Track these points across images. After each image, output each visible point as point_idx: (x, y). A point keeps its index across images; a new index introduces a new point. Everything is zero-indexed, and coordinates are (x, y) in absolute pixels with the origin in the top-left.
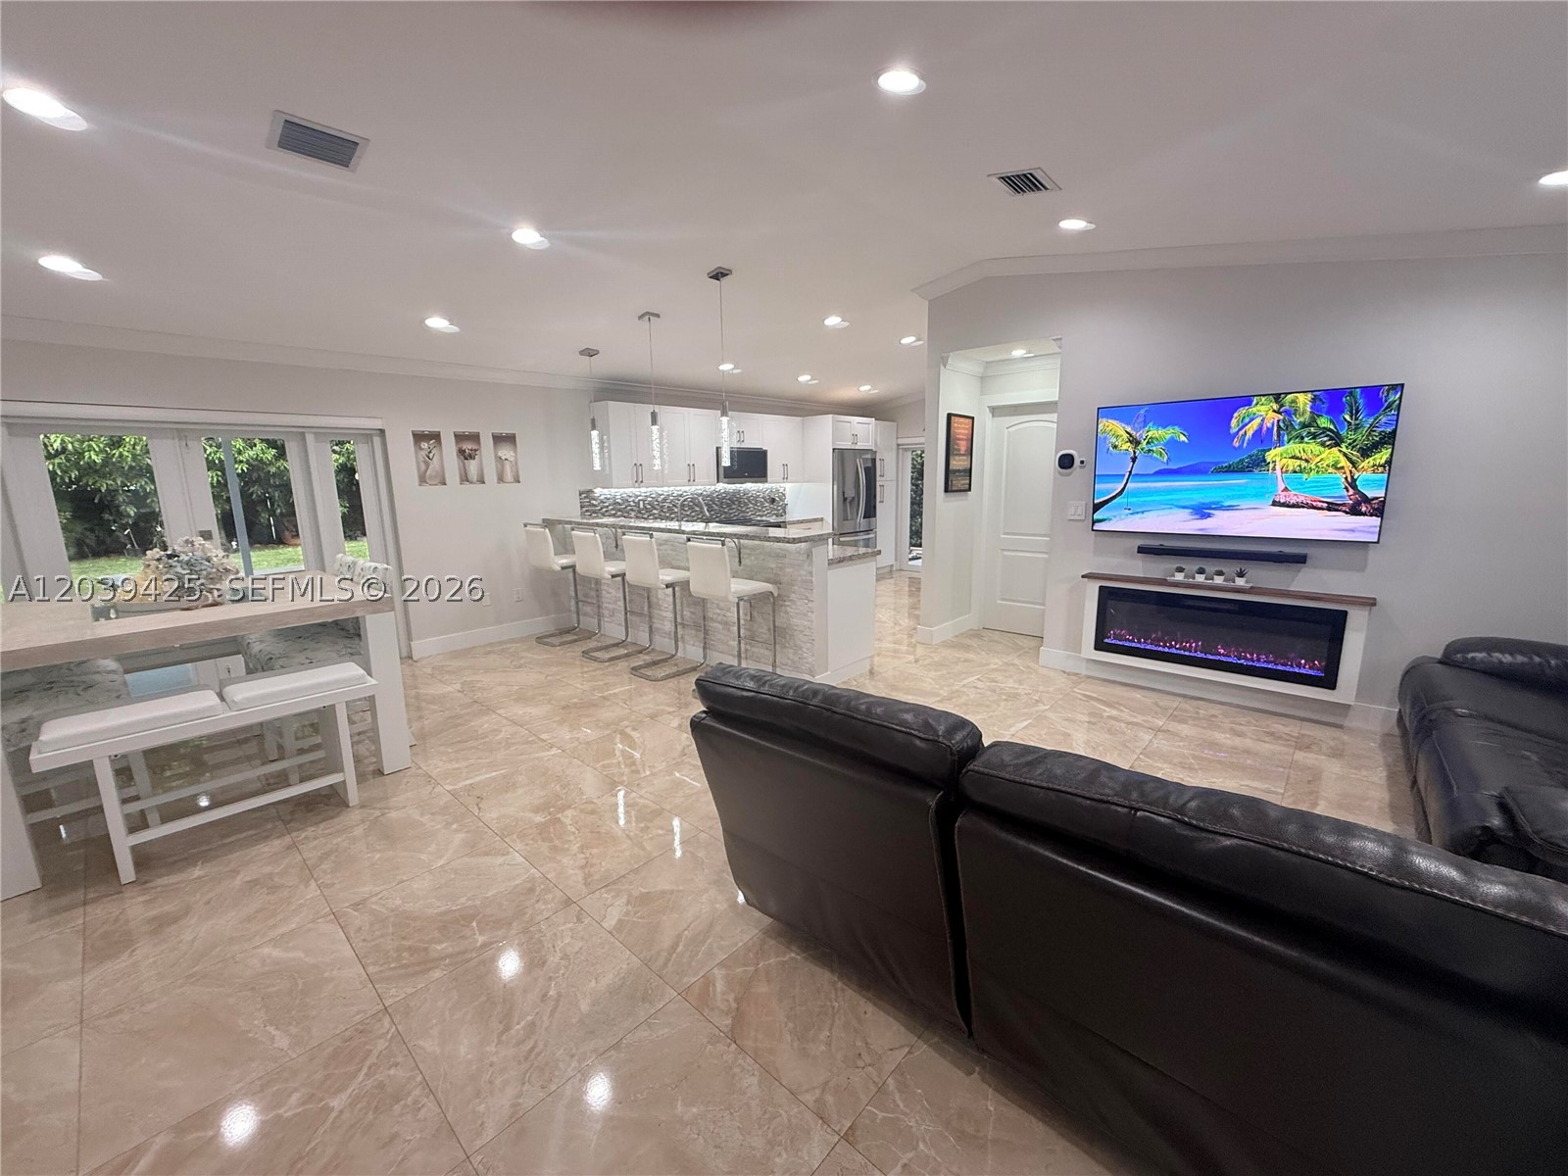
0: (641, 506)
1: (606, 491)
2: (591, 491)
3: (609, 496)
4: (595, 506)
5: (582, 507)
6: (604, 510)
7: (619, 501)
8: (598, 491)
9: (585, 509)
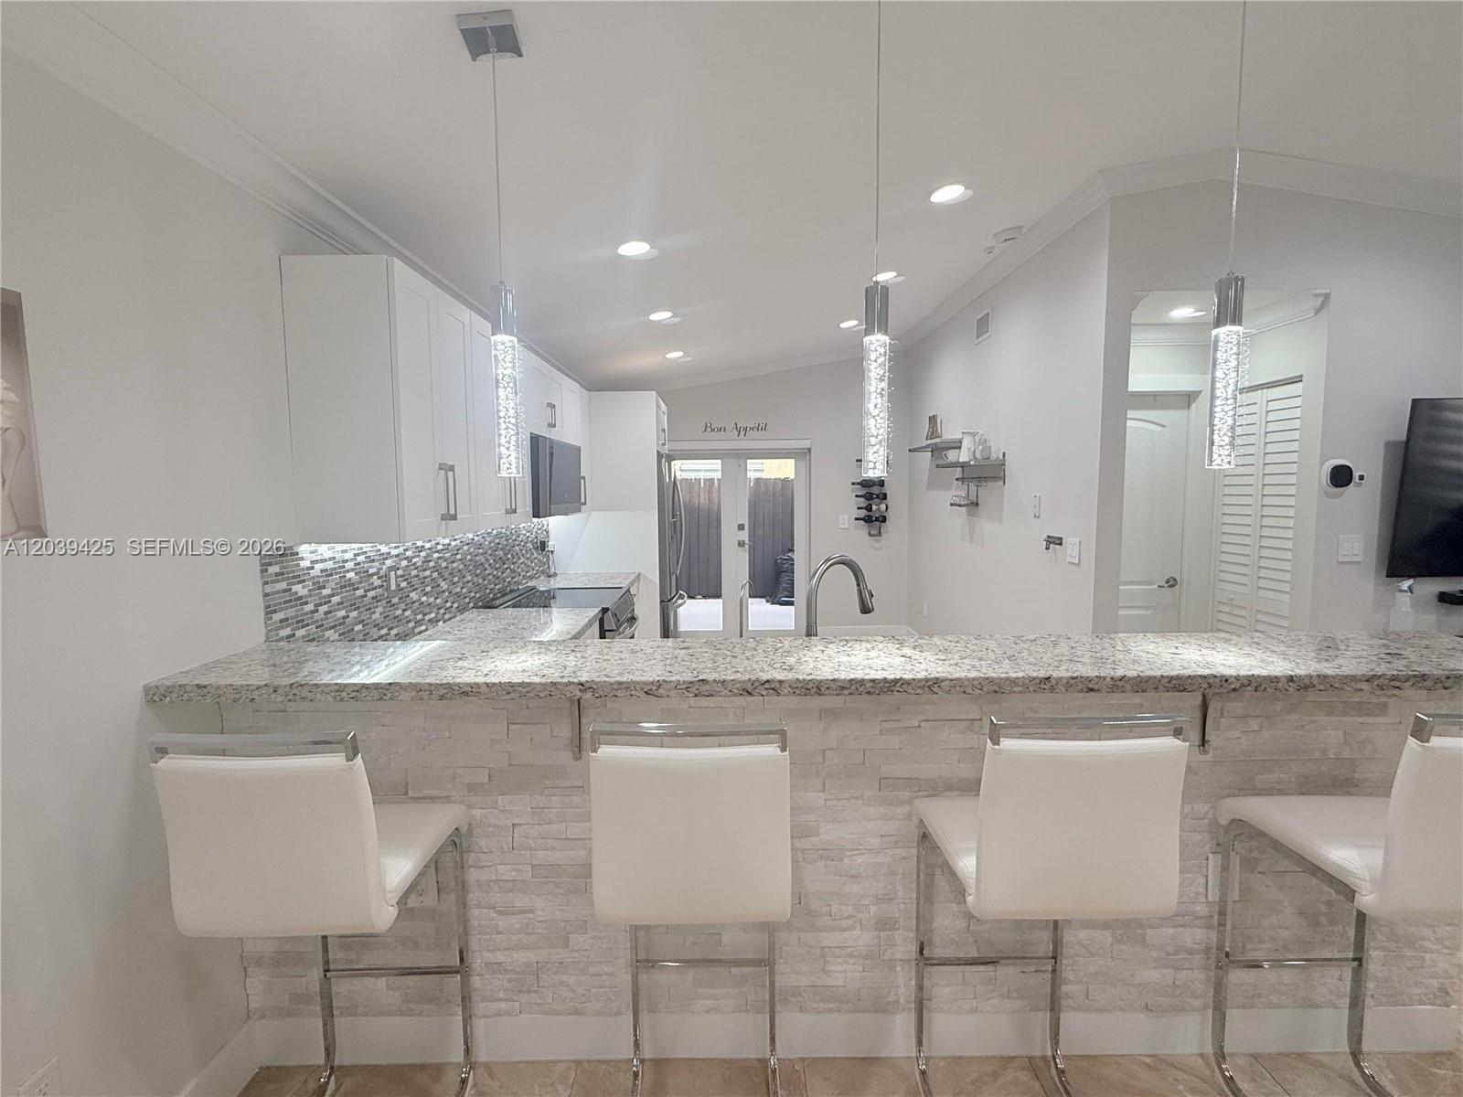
0: (393, 587)
1: (324, 550)
2: (288, 554)
3: (330, 565)
4: (303, 602)
5: (269, 612)
6: (324, 608)
7: (350, 575)
8: (306, 552)
9: (277, 617)
